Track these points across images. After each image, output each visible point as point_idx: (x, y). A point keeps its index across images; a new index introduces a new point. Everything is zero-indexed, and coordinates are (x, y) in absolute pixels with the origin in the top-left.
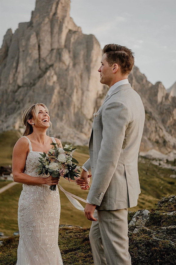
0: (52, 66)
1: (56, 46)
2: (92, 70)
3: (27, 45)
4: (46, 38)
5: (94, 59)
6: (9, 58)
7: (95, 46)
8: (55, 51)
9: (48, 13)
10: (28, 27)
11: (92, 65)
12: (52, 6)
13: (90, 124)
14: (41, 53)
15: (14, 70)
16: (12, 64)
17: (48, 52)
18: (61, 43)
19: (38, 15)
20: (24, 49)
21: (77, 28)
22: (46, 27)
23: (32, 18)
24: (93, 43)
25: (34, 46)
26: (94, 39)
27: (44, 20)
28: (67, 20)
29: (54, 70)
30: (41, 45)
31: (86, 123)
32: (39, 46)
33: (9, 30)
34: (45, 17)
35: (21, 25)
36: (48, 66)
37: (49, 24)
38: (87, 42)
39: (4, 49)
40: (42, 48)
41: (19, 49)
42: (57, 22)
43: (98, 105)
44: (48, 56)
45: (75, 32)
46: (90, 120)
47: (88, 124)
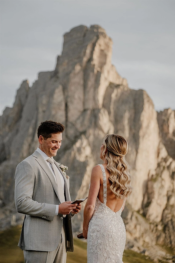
0: (84, 133)
1: (90, 105)
2: (141, 140)
3: (49, 103)
4: (77, 94)
5: (144, 124)
6: (23, 122)
7: (146, 106)
8: (89, 112)
9: (80, 59)
10: (52, 77)
11: (141, 133)
12: (86, 49)
13: (137, 218)
14: (70, 115)
15: (30, 139)
16: (28, 130)
17: (79, 114)
18: (98, 101)
19: (66, 61)
20: (44, 109)
21: (121, 80)
22: (77, 79)
23: (58, 65)
24: (143, 101)
25: (59, 104)
26: (145, 96)
27: (74, 68)
28: (106, 68)
29: (87, 138)
30: (69, 104)
31: (132, 216)
32: (66, 106)
33: (25, 82)
34: (75, 64)
35: (41, 75)
36: (78, 134)
37: (81, 74)
38: (135, 100)
39: (16, 109)
40: (71, 107)
41: (37, 109)
42: (93, 71)
43: (150, 191)
44: (78, 118)
45: (118, 86)
46: (138, 212)
47: (134, 218)
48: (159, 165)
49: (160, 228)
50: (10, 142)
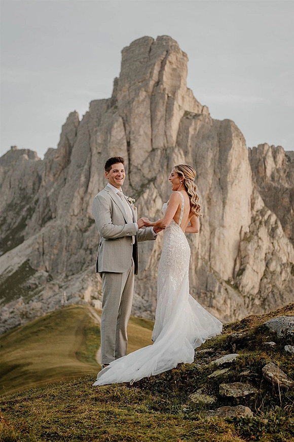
0: (153, 180)
1: (160, 143)
2: (229, 187)
3: (106, 141)
4: (142, 128)
5: (233, 166)
6: (72, 168)
7: (235, 141)
8: (159, 152)
9: (145, 82)
10: (108, 108)
11: (229, 178)
12: (153, 69)
13: (226, 290)
14: (133, 156)
15: (82, 190)
16: (79, 177)
17: (147, 154)
18: (171, 136)
19: (127, 85)
20: (100, 150)
21: (201, 108)
22: (141, 109)
23: (115, 90)
24: (231, 136)
25: (119, 143)
26: (233, 129)
27: (137, 95)
28: (180, 93)
29: (158, 188)
30: (132, 142)
31: (220, 288)
32: (129, 144)
33: (73, 115)
34: (139, 89)
35: (94, 104)
36: (146, 182)
37: (148, 101)
38: (219, 134)
39: (63, 151)
40: (134, 146)
41: (91, 150)
42: (163, 98)
43: (243, 254)
44: (146, 161)
45: (196, 116)
46: (228, 282)
47: (222, 290)
48: (254, 220)
49: (257, 302)
50: (56, 194)
